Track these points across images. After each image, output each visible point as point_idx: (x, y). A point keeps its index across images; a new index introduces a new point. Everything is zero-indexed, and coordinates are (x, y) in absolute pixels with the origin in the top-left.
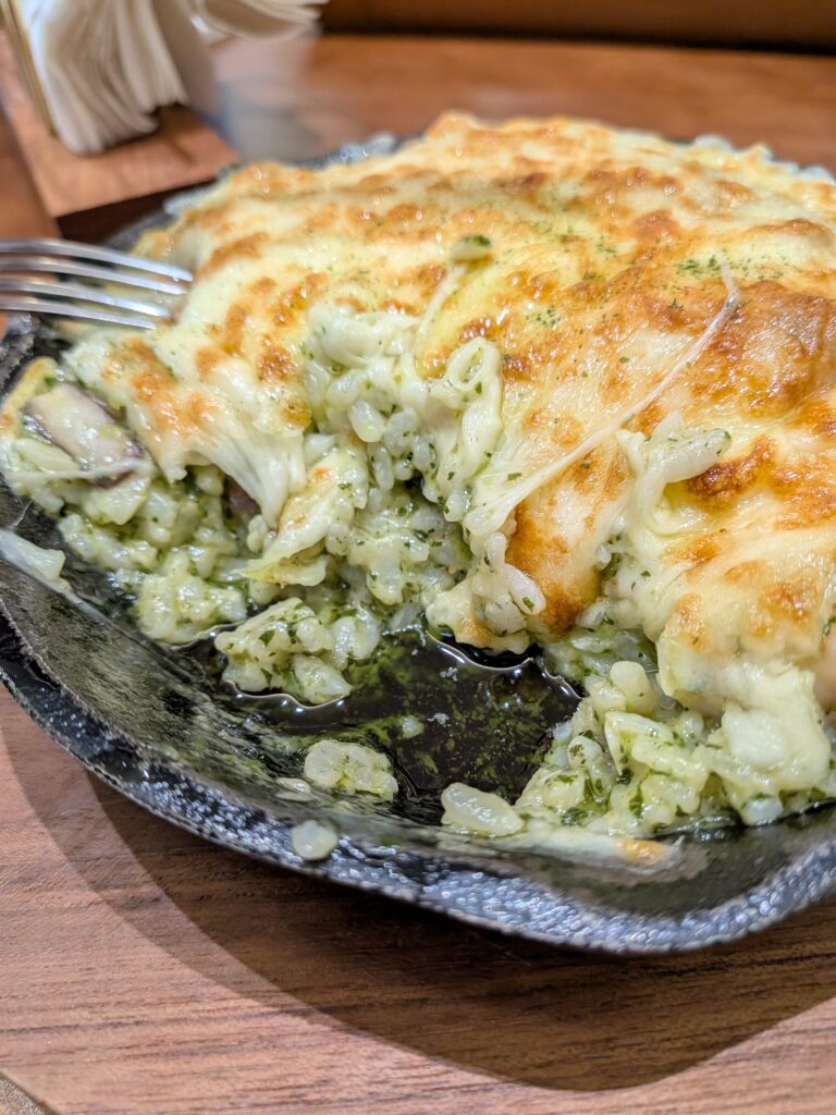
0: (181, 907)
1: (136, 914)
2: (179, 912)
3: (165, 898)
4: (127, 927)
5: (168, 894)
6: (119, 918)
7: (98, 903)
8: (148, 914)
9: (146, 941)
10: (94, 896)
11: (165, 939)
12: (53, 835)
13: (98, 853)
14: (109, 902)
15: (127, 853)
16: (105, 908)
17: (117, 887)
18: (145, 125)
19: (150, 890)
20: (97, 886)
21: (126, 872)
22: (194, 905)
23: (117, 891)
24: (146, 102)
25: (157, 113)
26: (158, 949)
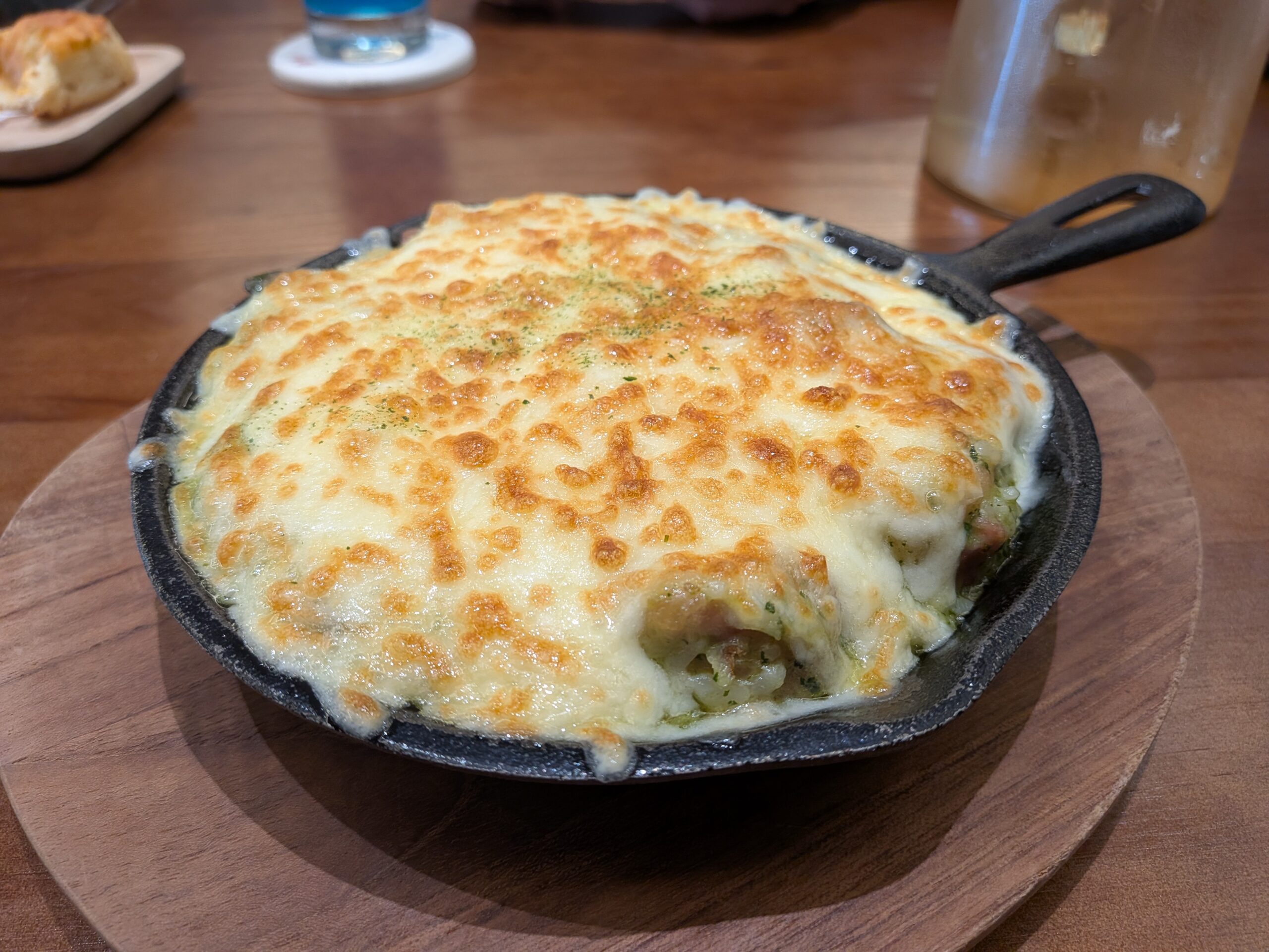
6: (482, 930)
7: (456, 928)
10: (449, 924)
16: (465, 928)
19: (487, 903)
20: (448, 917)
23: (469, 911)
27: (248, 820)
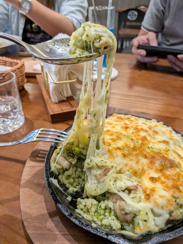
0: (71, 236)
1: (65, 236)
2: (71, 237)
3: (69, 234)
4: (64, 238)
5: (70, 234)
6: (63, 237)
7: (60, 234)
8: (67, 236)
9: (66, 241)
10: (59, 233)
11: (69, 241)
12: (53, 223)
13: (60, 226)
14: (61, 234)
15: (64, 227)
16: (61, 235)
17: (62, 232)
18: (65, 99)
19: (67, 233)
20: (60, 232)
21: (64, 230)
22: (73, 236)
23: (62, 233)
24: (66, 96)
25: (67, 98)
26: (68, 242)
27: (44, 202)
